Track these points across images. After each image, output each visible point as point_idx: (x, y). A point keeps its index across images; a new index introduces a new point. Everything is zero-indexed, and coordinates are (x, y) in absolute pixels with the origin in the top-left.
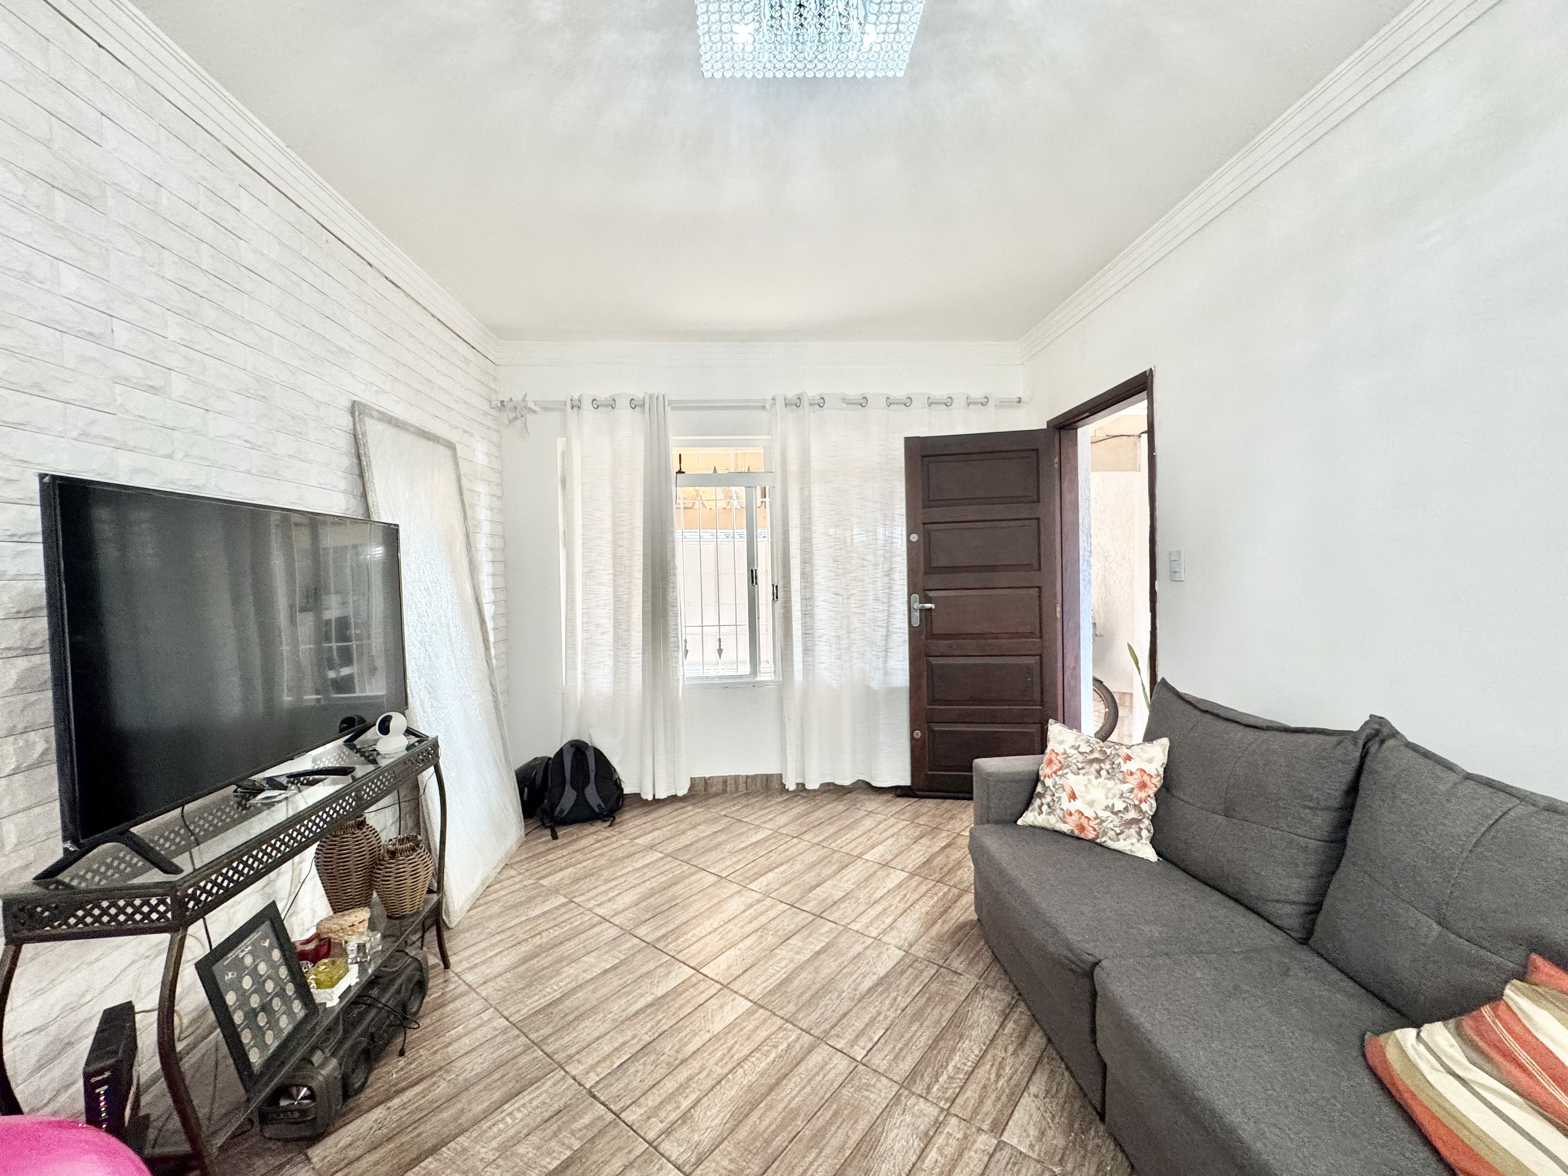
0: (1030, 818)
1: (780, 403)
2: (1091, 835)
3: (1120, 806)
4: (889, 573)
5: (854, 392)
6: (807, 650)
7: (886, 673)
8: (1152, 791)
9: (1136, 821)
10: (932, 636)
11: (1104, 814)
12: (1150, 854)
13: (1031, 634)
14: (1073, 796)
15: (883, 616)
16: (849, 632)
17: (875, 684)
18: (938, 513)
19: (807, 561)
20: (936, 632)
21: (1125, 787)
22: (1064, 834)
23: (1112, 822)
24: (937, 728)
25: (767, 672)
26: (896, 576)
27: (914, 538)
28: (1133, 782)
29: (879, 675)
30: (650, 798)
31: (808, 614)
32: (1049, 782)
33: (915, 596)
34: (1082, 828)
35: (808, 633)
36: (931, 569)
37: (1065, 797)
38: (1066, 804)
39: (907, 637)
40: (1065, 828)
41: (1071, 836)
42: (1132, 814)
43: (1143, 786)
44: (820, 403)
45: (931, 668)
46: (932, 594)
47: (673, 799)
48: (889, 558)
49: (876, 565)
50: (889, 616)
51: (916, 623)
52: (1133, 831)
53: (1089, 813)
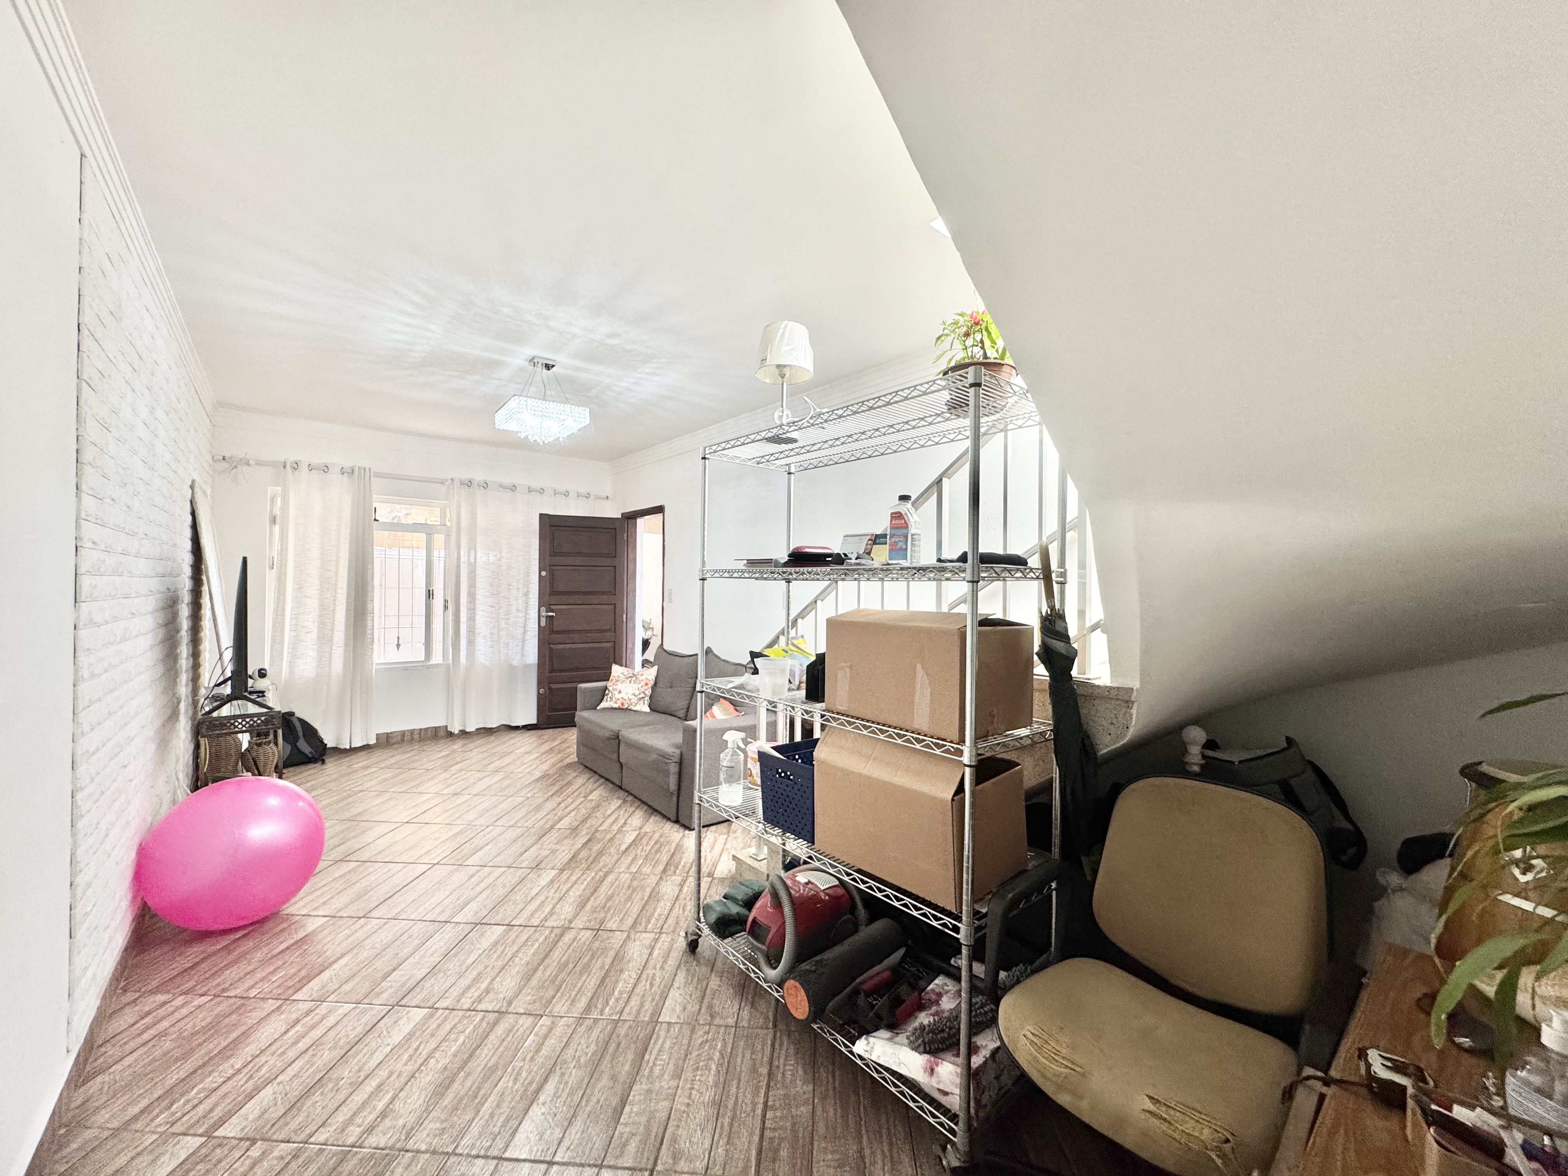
0: (603, 705)
1: (457, 483)
2: (626, 706)
3: (637, 693)
4: (526, 594)
5: (507, 481)
6: (471, 642)
7: (523, 656)
8: (650, 686)
9: (643, 698)
10: (553, 632)
11: (631, 697)
12: (648, 710)
13: (609, 630)
14: (620, 692)
15: (522, 620)
16: (499, 631)
17: (515, 663)
18: (559, 560)
19: (472, 585)
20: (555, 629)
21: (640, 686)
22: (616, 709)
23: (634, 700)
24: (553, 686)
25: (437, 658)
26: (531, 596)
27: (544, 573)
28: (643, 683)
29: (518, 656)
30: (348, 747)
31: (472, 618)
32: (611, 688)
33: (543, 609)
34: (623, 704)
35: (471, 631)
36: (553, 593)
37: (616, 692)
38: (617, 696)
39: (537, 633)
40: (616, 706)
41: (619, 709)
42: (642, 695)
43: (647, 684)
44: (485, 485)
45: (551, 650)
46: (553, 607)
47: (366, 748)
48: (527, 585)
49: (518, 589)
50: (526, 620)
51: (543, 624)
52: (642, 702)
53: (626, 698)
